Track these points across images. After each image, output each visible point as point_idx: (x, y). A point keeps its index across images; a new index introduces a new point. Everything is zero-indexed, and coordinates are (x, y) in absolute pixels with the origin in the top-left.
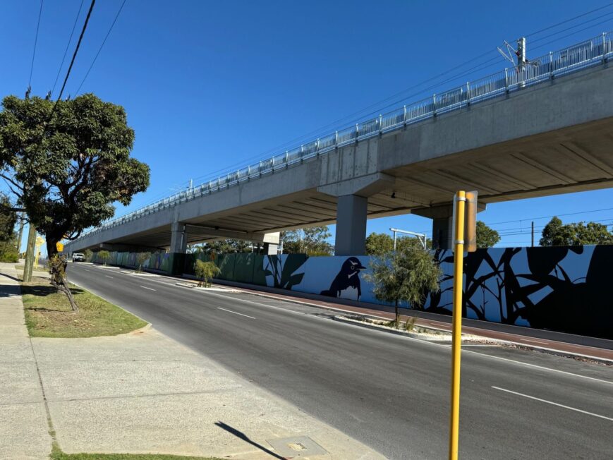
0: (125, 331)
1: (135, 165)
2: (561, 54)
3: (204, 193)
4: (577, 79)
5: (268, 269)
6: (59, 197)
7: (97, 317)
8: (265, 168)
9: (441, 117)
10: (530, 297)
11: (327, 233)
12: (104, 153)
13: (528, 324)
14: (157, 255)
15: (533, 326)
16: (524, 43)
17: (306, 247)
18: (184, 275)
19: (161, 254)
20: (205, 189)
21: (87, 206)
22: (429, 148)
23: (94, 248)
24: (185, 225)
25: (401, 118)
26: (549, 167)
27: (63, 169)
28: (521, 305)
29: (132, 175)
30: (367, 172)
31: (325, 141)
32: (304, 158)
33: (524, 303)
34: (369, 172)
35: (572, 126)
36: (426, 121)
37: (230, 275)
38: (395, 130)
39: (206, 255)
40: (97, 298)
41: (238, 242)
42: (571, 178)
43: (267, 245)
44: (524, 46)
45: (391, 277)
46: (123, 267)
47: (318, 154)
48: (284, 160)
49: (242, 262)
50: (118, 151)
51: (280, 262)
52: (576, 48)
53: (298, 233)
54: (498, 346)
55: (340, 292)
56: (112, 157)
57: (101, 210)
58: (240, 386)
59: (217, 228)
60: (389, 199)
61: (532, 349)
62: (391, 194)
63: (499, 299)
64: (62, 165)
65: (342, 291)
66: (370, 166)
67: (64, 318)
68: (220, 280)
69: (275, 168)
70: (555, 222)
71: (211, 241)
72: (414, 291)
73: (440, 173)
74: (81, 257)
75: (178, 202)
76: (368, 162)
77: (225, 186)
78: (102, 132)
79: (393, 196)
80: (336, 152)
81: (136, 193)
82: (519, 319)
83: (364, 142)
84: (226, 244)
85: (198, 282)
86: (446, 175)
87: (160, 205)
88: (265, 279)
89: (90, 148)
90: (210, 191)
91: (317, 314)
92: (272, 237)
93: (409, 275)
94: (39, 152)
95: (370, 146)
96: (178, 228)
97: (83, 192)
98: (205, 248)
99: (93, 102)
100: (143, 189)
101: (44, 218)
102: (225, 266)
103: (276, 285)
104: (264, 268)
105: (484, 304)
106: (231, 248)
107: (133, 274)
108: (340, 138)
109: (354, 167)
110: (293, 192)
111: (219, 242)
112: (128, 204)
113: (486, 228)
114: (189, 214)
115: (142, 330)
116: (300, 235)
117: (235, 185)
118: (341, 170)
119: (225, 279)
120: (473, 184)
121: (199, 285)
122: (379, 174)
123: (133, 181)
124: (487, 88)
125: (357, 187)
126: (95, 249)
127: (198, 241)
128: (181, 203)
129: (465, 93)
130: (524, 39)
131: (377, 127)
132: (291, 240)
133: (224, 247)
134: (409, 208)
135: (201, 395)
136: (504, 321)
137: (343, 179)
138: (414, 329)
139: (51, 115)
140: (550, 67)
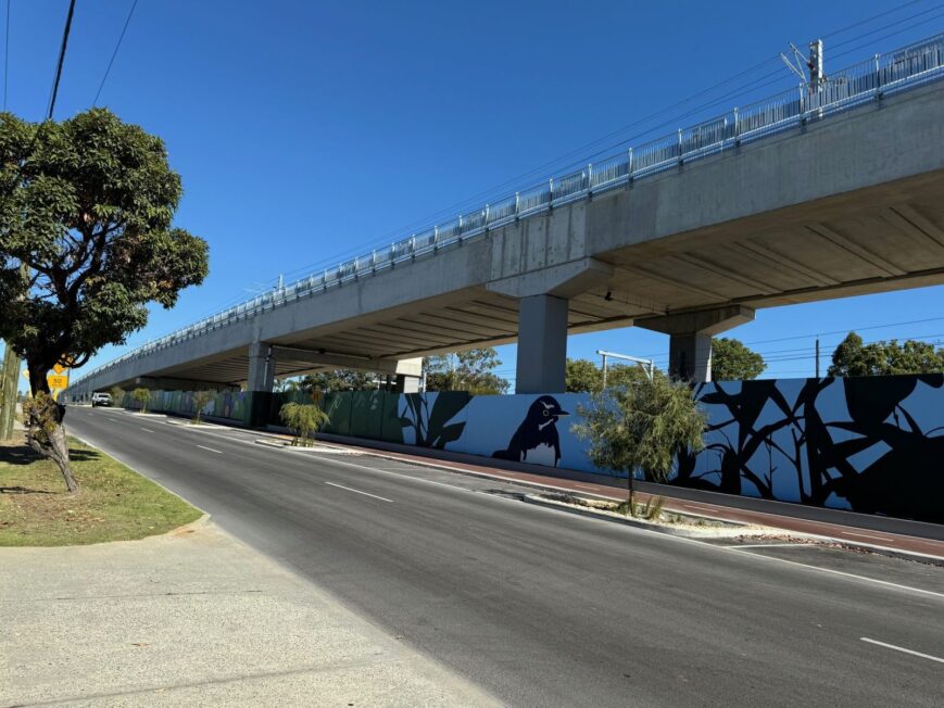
0: (159, 530)
1: (182, 238)
2: (895, 57)
3: (301, 295)
4: (924, 99)
5: (406, 416)
6: (48, 292)
7: (112, 504)
8: (400, 253)
9: (692, 165)
10: (849, 460)
11: (495, 359)
12: (126, 213)
13: (849, 505)
14: (226, 395)
15: (856, 508)
16: (820, 49)
17: (462, 382)
18: (270, 427)
19: (233, 394)
20: (303, 289)
21: (97, 308)
22: (671, 217)
23: (126, 385)
24: (271, 346)
25: (625, 168)
26: (864, 248)
27: (52, 240)
28: (834, 473)
29: (178, 255)
30: (568, 257)
31: (497, 209)
32: (465, 236)
33: (840, 470)
34: (572, 258)
35: (915, 176)
36: (665, 174)
37: (344, 426)
38: (614, 188)
39: (306, 394)
40: (120, 466)
41: (355, 375)
42: (896, 266)
43: (401, 378)
44: (821, 54)
45: (620, 429)
46: (172, 414)
47: (487, 230)
48: (432, 240)
49: (363, 404)
50: (152, 211)
51: (426, 404)
52: (920, 48)
53: (449, 359)
54: (809, 545)
55: (525, 453)
56: (141, 221)
57: (123, 314)
58: (379, 650)
59: (322, 351)
60: (602, 302)
61: (870, 550)
62: (605, 294)
63: (797, 463)
64: (51, 233)
65: (529, 451)
66: (573, 247)
67: (50, 506)
68: (327, 434)
69: (417, 254)
70: (852, 340)
71: (312, 373)
72: (663, 450)
73: (687, 257)
74: (106, 399)
75: (259, 310)
76: (569, 241)
77: (336, 282)
78: (122, 175)
79: (608, 298)
80: (517, 226)
81: (185, 286)
82: (833, 498)
83: (562, 209)
84: (335, 377)
85: (292, 438)
86: (696, 261)
87: (230, 316)
88: (401, 432)
89: (101, 204)
90: (311, 293)
91: (492, 491)
92: (410, 365)
93: (651, 425)
94: (10, 208)
95: (573, 215)
96: (260, 352)
97: (90, 282)
98: (305, 383)
99: (107, 123)
100: (197, 280)
101: (22, 328)
102: (335, 411)
103: (419, 442)
104: (400, 416)
105: (771, 471)
106: (344, 384)
107: (187, 425)
108: (523, 203)
109: (547, 250)
110: (446, 291)
111: (326, 373)
112: (172, 305)
113: (745, 350)
114: (278, 329)
115: (191, 526)
116: (452, 363)
117: (351, 282)
118: (525, 255)
119: (337, 434)
120: (739, 278)
121: (294, 443)
122: (588, 260)
123: (180, 265)
124: (768, 117)
125: (552, 281)
126: (128, 386)
127: (292, 373)
128: (265, 311)
129: (732, 126)
130: (821, 42)
131: (585, 183)
132: (438, 371)
133: (333, 382)
134: (632, 317)
135: (302, 677)
136: (805, 500)
137: (529, 269)
138: (661, 517)
139: (32, 145)
140: (876, 79)
